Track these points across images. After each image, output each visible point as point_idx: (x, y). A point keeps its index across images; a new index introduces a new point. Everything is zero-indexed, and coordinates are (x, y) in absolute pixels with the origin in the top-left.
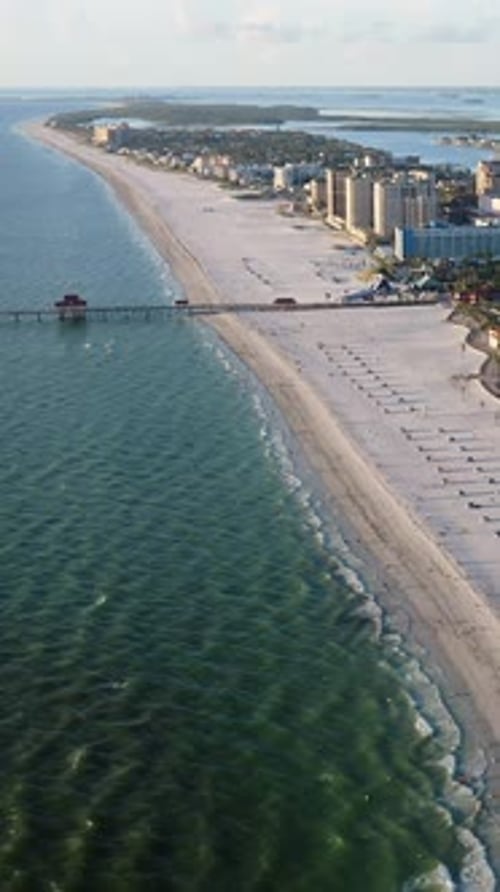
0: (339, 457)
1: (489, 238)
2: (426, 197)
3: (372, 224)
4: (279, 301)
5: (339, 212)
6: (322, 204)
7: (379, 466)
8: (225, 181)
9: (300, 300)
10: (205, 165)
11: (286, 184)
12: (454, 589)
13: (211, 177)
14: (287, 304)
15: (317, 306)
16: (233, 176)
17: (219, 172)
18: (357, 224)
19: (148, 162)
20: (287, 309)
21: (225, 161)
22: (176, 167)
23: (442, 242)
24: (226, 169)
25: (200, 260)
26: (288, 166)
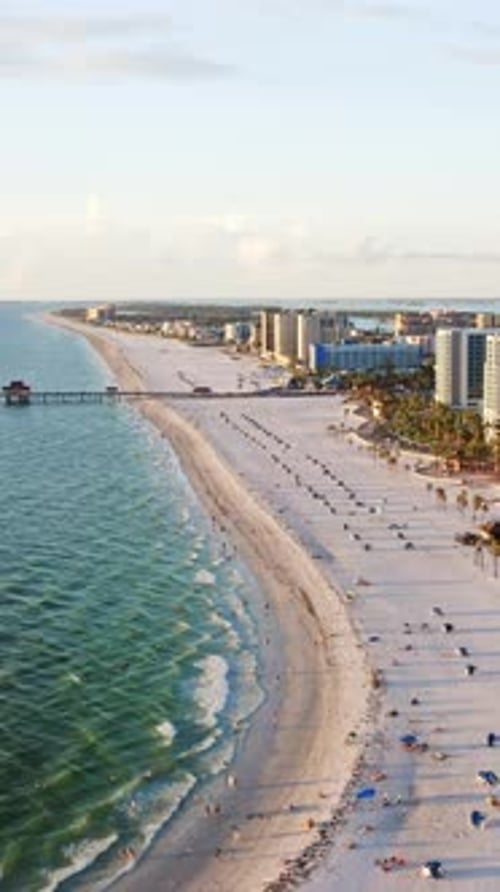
0: (208, 471)
1: (392, 354)
2: (343, 326)
3: (295, 352)
4: (198, 390)
5: (270, 347)
6: (258, 344)
7: (241, 475)
8: (186, 338)
9: (215, 390)
10: (171, 327)
11: (235, 337)
12: (277, 542)
13: (175, 336)
14: (204, 392)
15: (230, 395)
16: (192, 333)
17: (181, 332)
18: (284, 353)
19: (126, 330)
20: (203, 396)
21: (187, 324)
22: (149, 332)
23: (351, 357)
24: (187, 329)
25: (142, 372)
26: (238, 324)
